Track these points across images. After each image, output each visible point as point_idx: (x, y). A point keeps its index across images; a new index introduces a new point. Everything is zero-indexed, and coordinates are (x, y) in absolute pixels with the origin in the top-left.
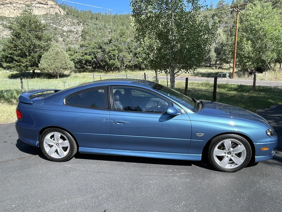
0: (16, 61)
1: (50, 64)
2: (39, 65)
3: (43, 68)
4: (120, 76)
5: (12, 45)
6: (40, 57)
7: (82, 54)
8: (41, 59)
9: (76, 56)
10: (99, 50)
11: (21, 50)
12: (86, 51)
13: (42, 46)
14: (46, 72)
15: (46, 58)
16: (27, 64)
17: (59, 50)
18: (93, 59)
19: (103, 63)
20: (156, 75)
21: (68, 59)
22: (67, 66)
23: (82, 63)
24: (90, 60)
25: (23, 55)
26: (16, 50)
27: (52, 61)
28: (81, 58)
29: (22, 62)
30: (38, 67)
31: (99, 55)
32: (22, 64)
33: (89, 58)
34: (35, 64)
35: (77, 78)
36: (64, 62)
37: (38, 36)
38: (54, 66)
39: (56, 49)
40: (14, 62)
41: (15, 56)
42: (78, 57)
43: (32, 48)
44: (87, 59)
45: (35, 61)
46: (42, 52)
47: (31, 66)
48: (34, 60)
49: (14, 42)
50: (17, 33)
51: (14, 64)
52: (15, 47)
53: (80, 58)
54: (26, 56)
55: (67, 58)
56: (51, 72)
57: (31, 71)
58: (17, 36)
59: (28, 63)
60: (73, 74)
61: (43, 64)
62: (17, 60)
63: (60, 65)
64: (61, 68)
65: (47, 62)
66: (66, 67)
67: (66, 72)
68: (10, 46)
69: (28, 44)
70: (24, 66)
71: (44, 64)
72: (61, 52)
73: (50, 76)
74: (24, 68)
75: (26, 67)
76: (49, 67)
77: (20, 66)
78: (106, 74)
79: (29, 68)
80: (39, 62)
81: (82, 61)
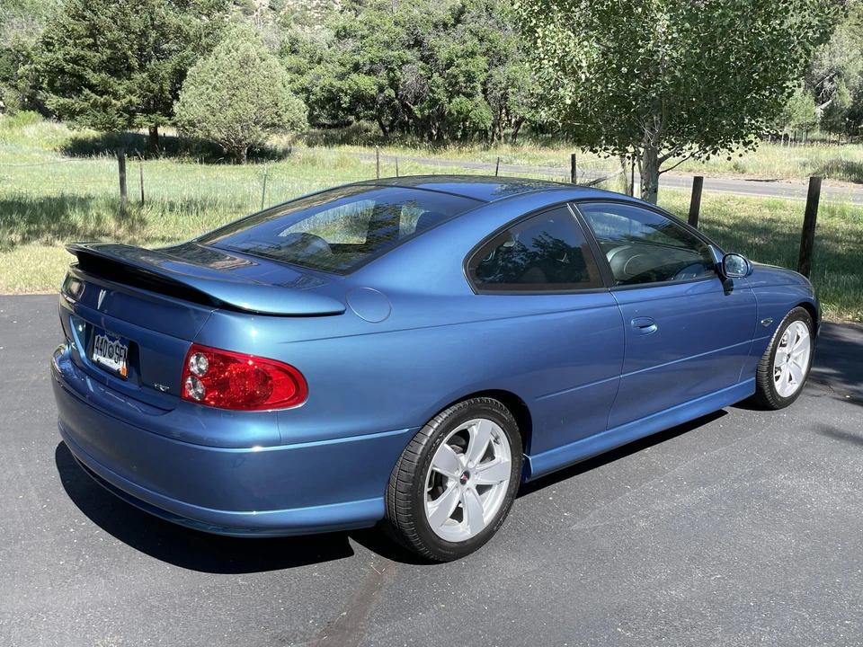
0: (92, 88)
1: (217, 106)
2: (176, 107)
3: (189, 121)
4: (486, 163)
5: (81, 28)
6: (180, 75)
7: (340, 69)
8: (184, 83)
9: (319, 77)
10: (410, 55)
11: (111, 45)
12: (357, 57)
13: (191, 33)
14: (200, 134)
15: (204, 82)
16: (130, 101)
17: (253, 53)
18: (381, 89)
19: (422, 110)
21: (283, 90)
22: (280, 116)
23: (340, 104)
24: (373, 92)
25: (117, 67)
26: (95, 45)
27: (224, 92)
28: (337, 84)
29: (116, 96)
30: (170, 115)
31: (410, 76)
32: (114, 102)
33: (366, 83)
34: (161, 105)
35: (313, 165)
36: (267, 100)
38: (230, 112)
39: (242, 49)
40: (86, 91)
41: (90, 71)
42: (324, 78)
43: (154, 40)
44: (359, 90)
45: (161, 89)
46: (187, 57)
47: (147, 110)
48: (156, 87)
49: (88, 14)
51: (86, 100)
52: (92, 35)
53: (331, 85)
54: (130, 69)
55: (280, 85)
56: (218, 136)
57: (145, 131)
59: (134, 99)
60: (301, 149)
61: (191, 104)
62: (96, 86)
63: (252, 109)
64: (256, 123)
65: (204, 97)
66: (276, 121)
67: (276, 141)
68: (73, 30)
69: (136, 23)
70: (118, 111)
71: (194, 104)
72: (258, 60)
73: (213, 153)
74: (121, 116)
75: (129, 111)
76: (211, 117)
77: (105, 106)
78: (433, 157)
79: (140, 118)
80: (176, 97)
81: (341, 98)
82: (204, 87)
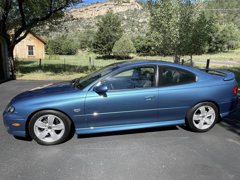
0: (99, 47)
1: (119, 49)
3: (114, 52)
5: (98, 37)
6: (114, 44)
7: (146, 41)
8: (114, 46)
11: (103, 40)
12: (149, 39)
13: (116, 37)
14: (116, 55)
15: (117, 45)
17: (126, 39)
20: (191, 58)
21: (131, 46)
22: (131, 51)
23: (145, 48)
26: (100, 40)
27: (121, 47)
28: (145, 44)
29: (103, 48)
30: (111, 51)
36: (128, 48)
37: (114, 29)
38: (122, 50)
39: (124, 39)
40: (98, 48)
41: (99, 44)
42: (142, 43)
44: (149, 45)
46: (115, 41)
47: (108, 51)
48: (110, 46)
49: (99, 34)
50: (101, 28)
51: (98, 49)
54: (105, 44)
55: (131, 45)
56: (119, 55)
57: (108, 55)
58: (101, 30)
59: (106, 49)
61: (115, 49)
63: (125, 50)
64: (126, 52)
65: (117, 48)
67: (131, 55)
69: (107, 35)
70: (103, 51)
72: (127, 41)
73: (119, 58)
75: (105, 51)
76: (118, 52)
77: (101, 50)
79: (107, 52)
80: (113, 49)
81: (145, 47)
82: (117, 46)
